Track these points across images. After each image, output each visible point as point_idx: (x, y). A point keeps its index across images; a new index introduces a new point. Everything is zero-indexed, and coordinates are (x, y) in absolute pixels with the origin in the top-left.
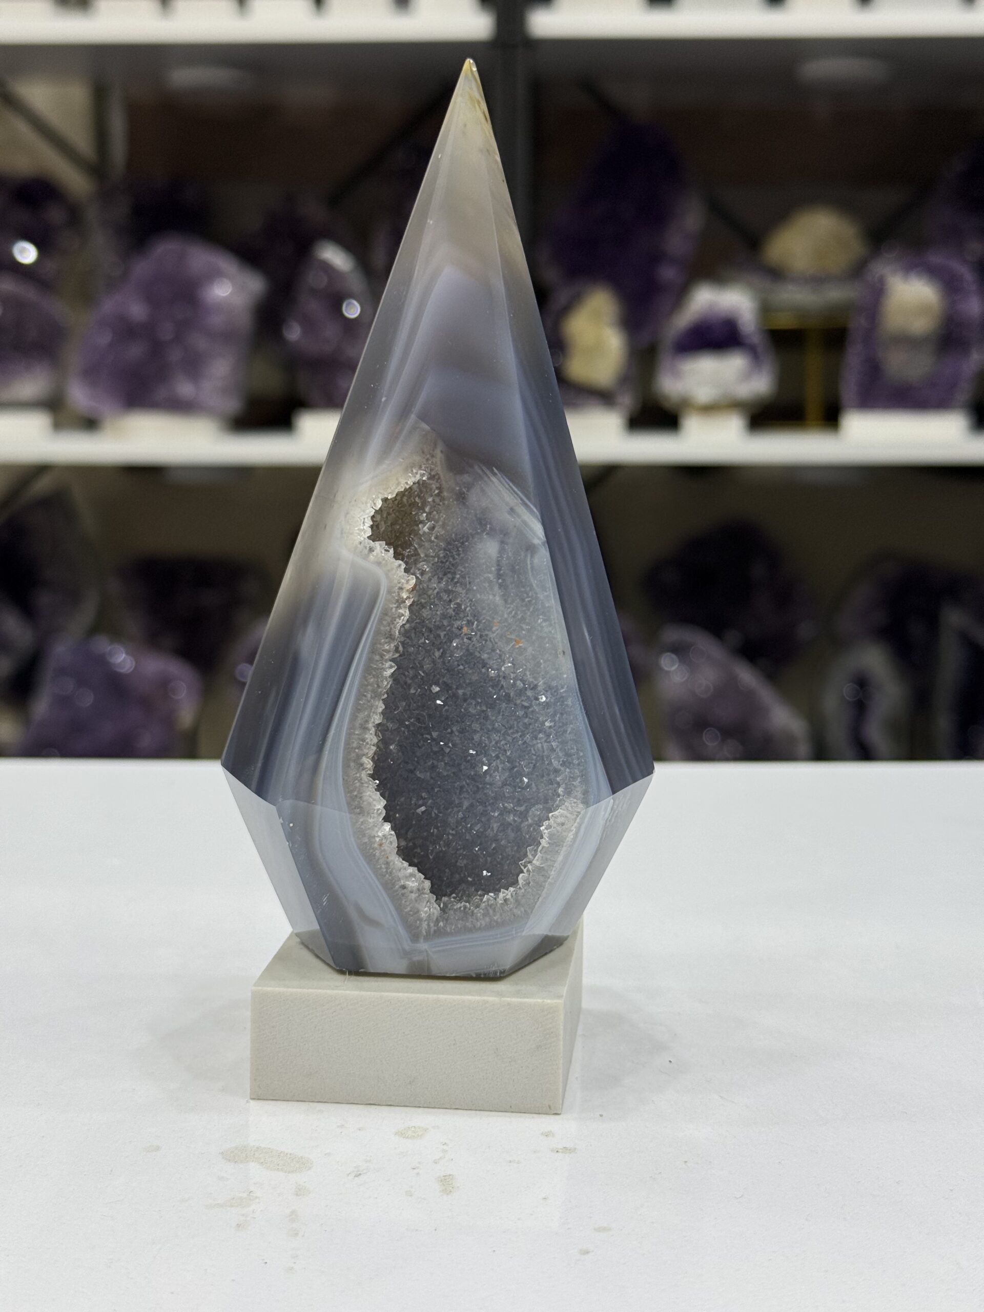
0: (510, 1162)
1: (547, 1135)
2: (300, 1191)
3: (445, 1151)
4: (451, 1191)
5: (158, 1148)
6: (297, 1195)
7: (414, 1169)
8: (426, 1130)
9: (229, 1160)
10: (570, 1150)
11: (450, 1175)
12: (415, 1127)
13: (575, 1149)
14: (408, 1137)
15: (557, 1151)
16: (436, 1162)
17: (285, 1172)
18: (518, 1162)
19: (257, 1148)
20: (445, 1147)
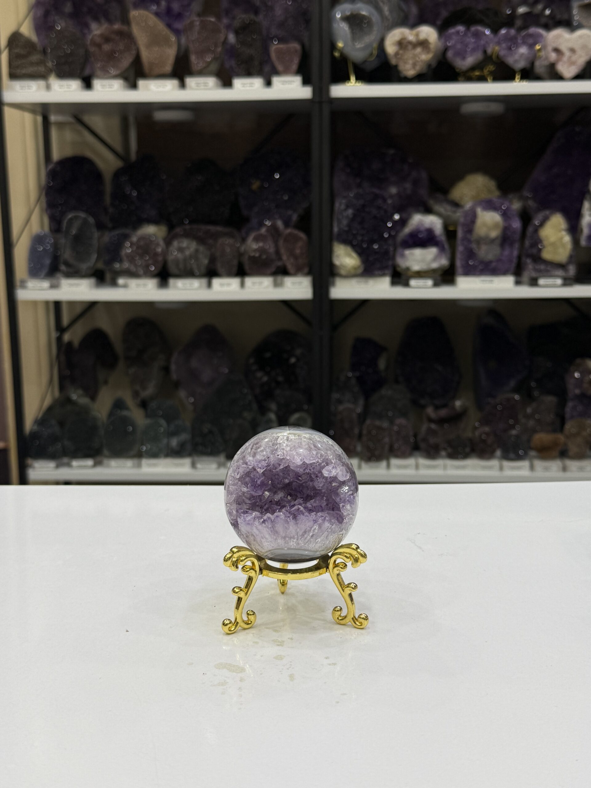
0: (313, 669)
1: (327, 658)
2: (242, 680)
3: (291, 665)
4: (293, 680)
7: (280, 672)
8: (284, 656)
9: (217, 668)
10: (334, 664)
11: (293, 674)
12: (280, 655)
15: (330, 665)
16: (288, 669)
17: (236, 673)
18: (316, 669)
19: (227, 663)
20: (291, 663)
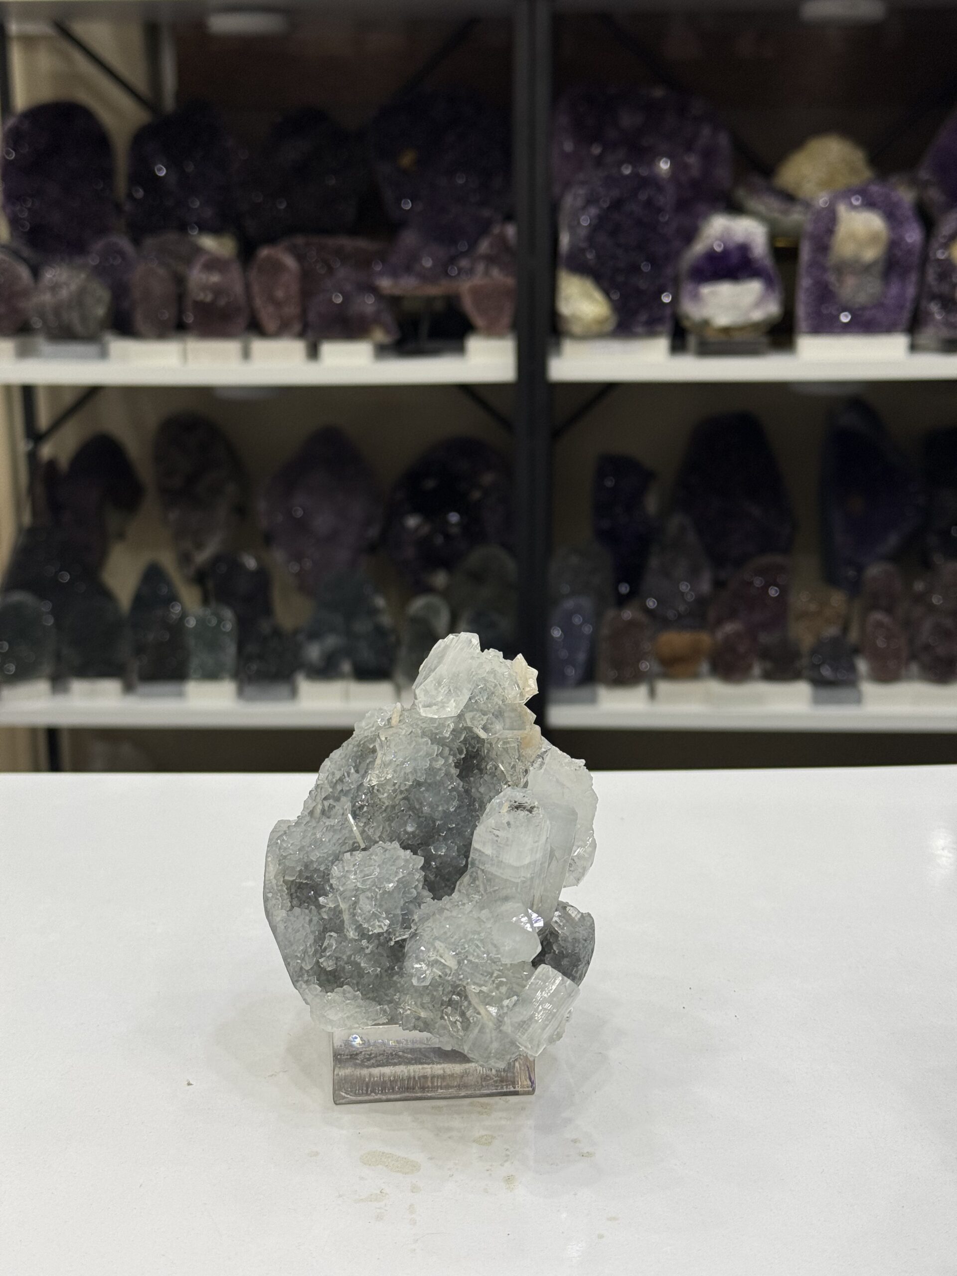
3: (507, 1156)
4: (513, 1189)
5: (317, 1154)
6: (412, 1192)
7: (488, 1170)
8: (495, 1137)
9: (365, 1164)
11: (512, 1175)
13: (595, 1153)
14: (482, 1144)
15: (583, 1156)
17: (403, 1174)
19: (383, 1153)
20: (508, 1153)
